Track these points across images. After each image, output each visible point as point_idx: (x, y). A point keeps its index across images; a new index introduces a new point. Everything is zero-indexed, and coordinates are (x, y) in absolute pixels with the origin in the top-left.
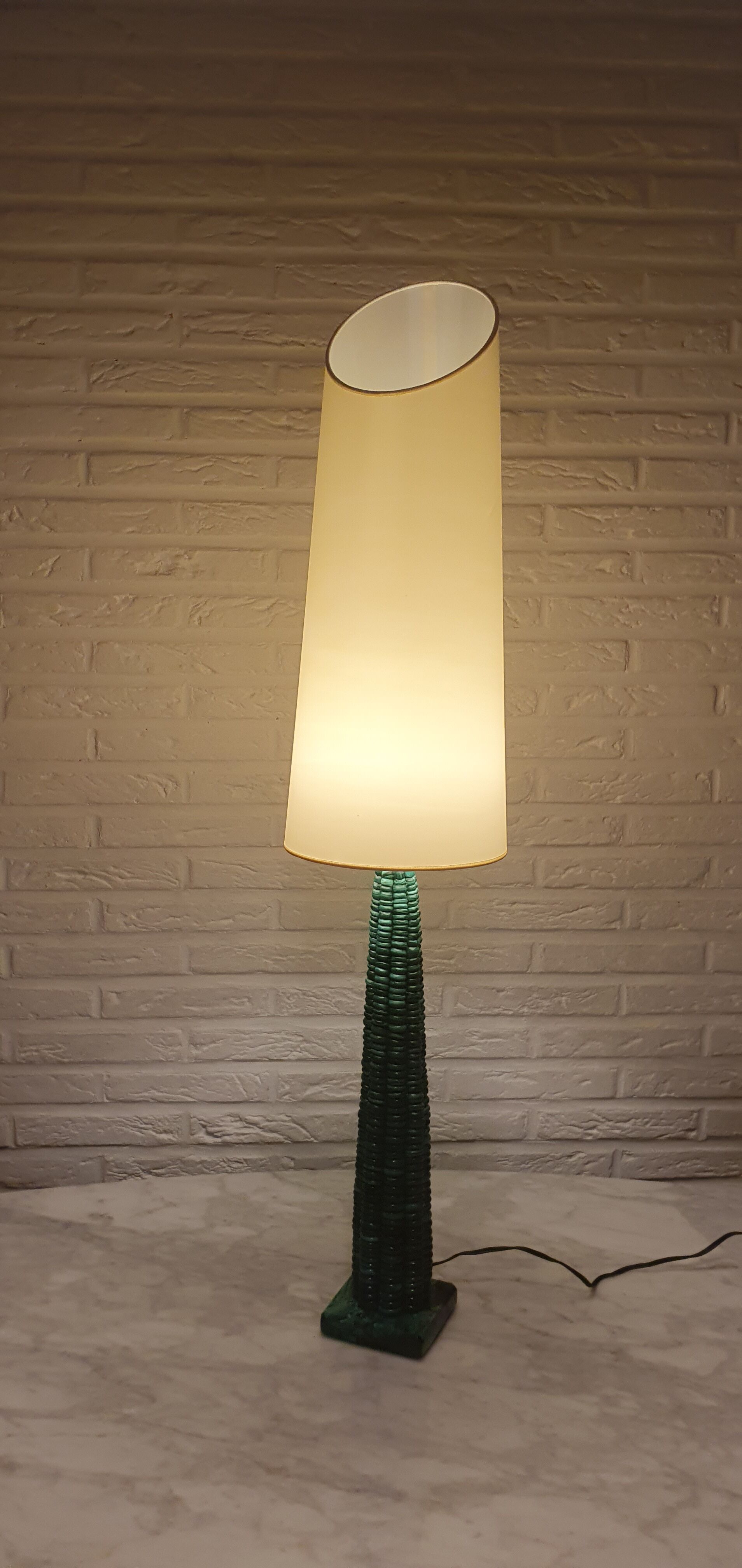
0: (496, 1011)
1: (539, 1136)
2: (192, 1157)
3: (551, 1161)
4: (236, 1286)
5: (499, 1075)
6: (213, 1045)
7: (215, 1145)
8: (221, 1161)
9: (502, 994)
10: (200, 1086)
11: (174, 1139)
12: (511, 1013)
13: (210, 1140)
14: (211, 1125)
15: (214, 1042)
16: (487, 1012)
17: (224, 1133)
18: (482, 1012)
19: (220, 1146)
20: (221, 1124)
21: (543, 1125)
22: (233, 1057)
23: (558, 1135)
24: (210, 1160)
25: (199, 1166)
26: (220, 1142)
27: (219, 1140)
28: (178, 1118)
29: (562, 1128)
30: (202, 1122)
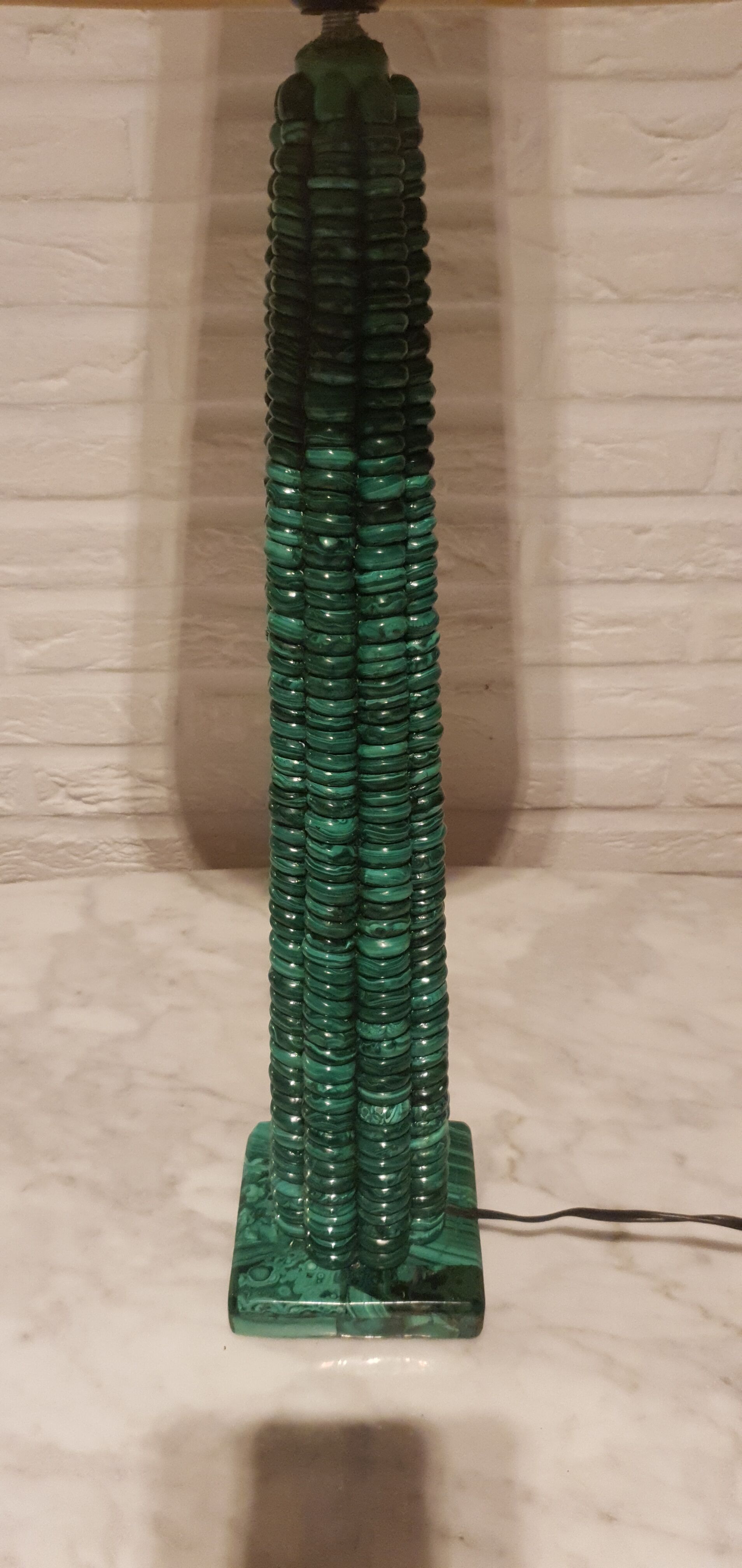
0: (630, 572)
1: (688, 800)
2: (46, 837)
3: (705, 841)
4: (70, 1180)
5: (623, 694)
6: (58, 641)
7: (86, 817)
8: (101, 843)
9: (644, 538)
10: (43, 715)
11: (8, 807)
12: (659, 575)
13: (78, 808)
14: (73, 784)
15: (58, 635)
16: (611, 575)
17: (100, 797)
18: (602, 575)
19: (97, 818)
20: (94, 782)
21: (699, 782)
22: (102, 664)
23: (724, 799)
24: (80, 842)
25: (62, 852)
26: (94, 813)
27: (94, 808)
28: (8, 772)
29: (733, 786)
30: (57, 779)
